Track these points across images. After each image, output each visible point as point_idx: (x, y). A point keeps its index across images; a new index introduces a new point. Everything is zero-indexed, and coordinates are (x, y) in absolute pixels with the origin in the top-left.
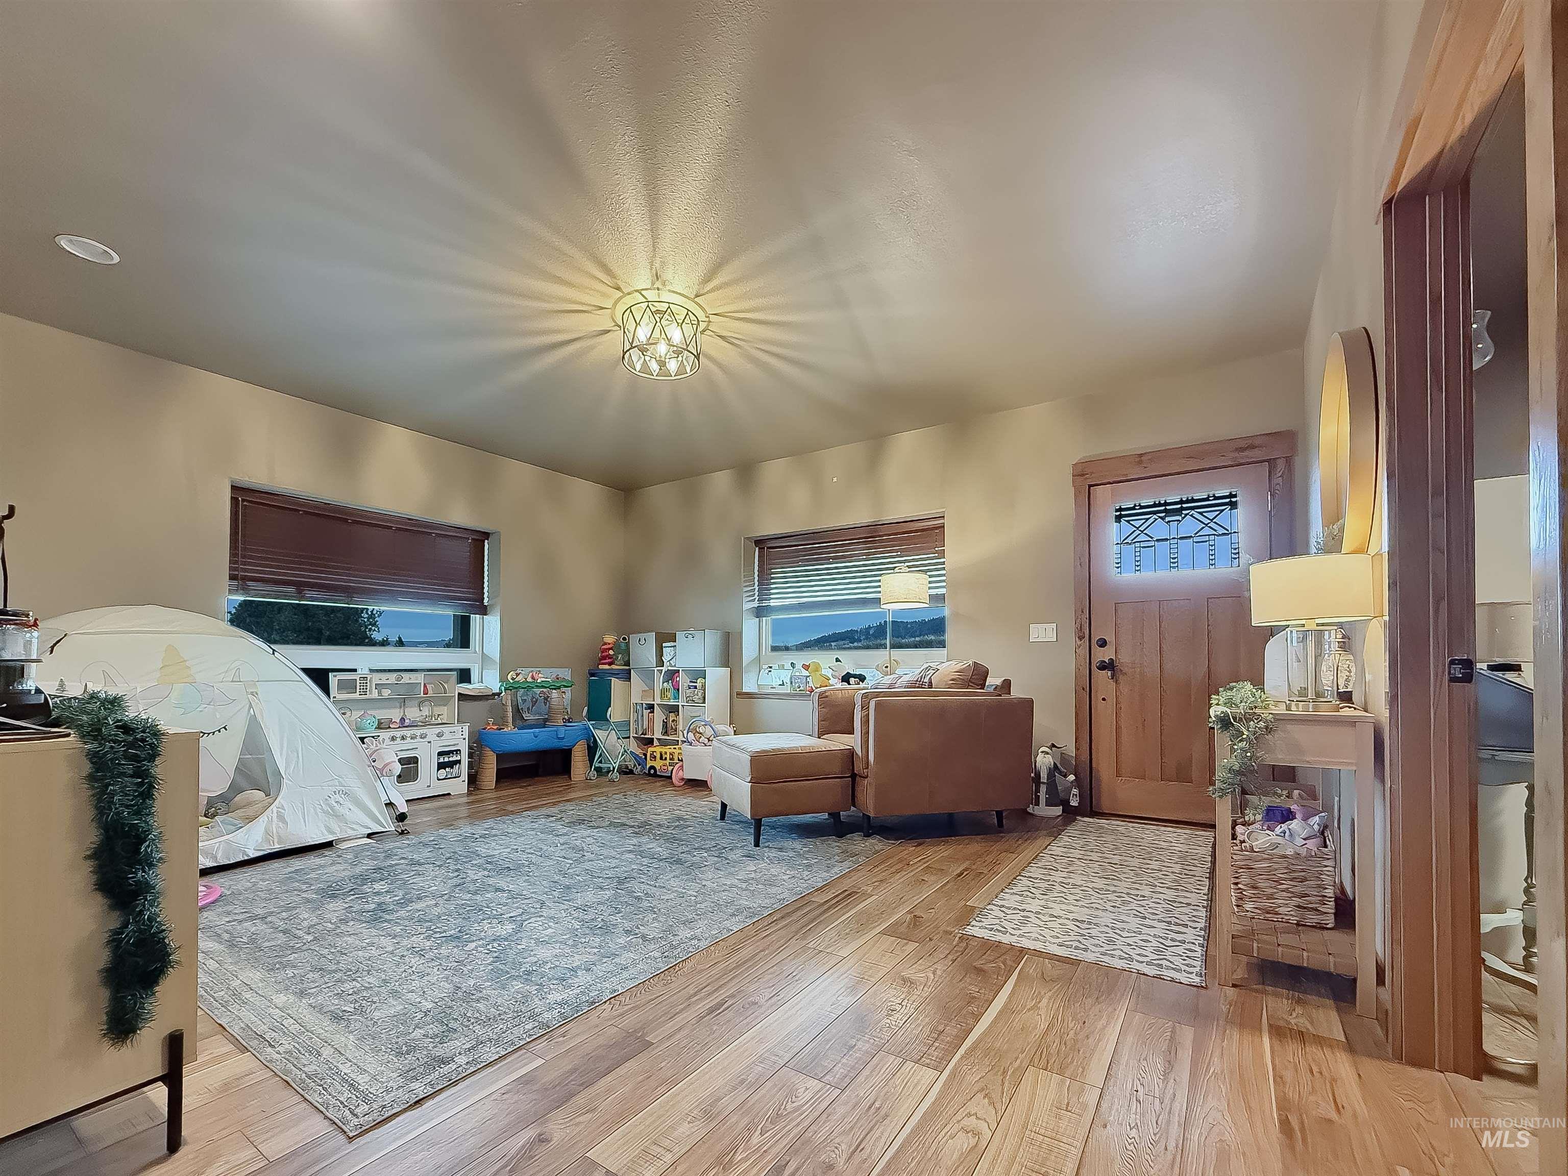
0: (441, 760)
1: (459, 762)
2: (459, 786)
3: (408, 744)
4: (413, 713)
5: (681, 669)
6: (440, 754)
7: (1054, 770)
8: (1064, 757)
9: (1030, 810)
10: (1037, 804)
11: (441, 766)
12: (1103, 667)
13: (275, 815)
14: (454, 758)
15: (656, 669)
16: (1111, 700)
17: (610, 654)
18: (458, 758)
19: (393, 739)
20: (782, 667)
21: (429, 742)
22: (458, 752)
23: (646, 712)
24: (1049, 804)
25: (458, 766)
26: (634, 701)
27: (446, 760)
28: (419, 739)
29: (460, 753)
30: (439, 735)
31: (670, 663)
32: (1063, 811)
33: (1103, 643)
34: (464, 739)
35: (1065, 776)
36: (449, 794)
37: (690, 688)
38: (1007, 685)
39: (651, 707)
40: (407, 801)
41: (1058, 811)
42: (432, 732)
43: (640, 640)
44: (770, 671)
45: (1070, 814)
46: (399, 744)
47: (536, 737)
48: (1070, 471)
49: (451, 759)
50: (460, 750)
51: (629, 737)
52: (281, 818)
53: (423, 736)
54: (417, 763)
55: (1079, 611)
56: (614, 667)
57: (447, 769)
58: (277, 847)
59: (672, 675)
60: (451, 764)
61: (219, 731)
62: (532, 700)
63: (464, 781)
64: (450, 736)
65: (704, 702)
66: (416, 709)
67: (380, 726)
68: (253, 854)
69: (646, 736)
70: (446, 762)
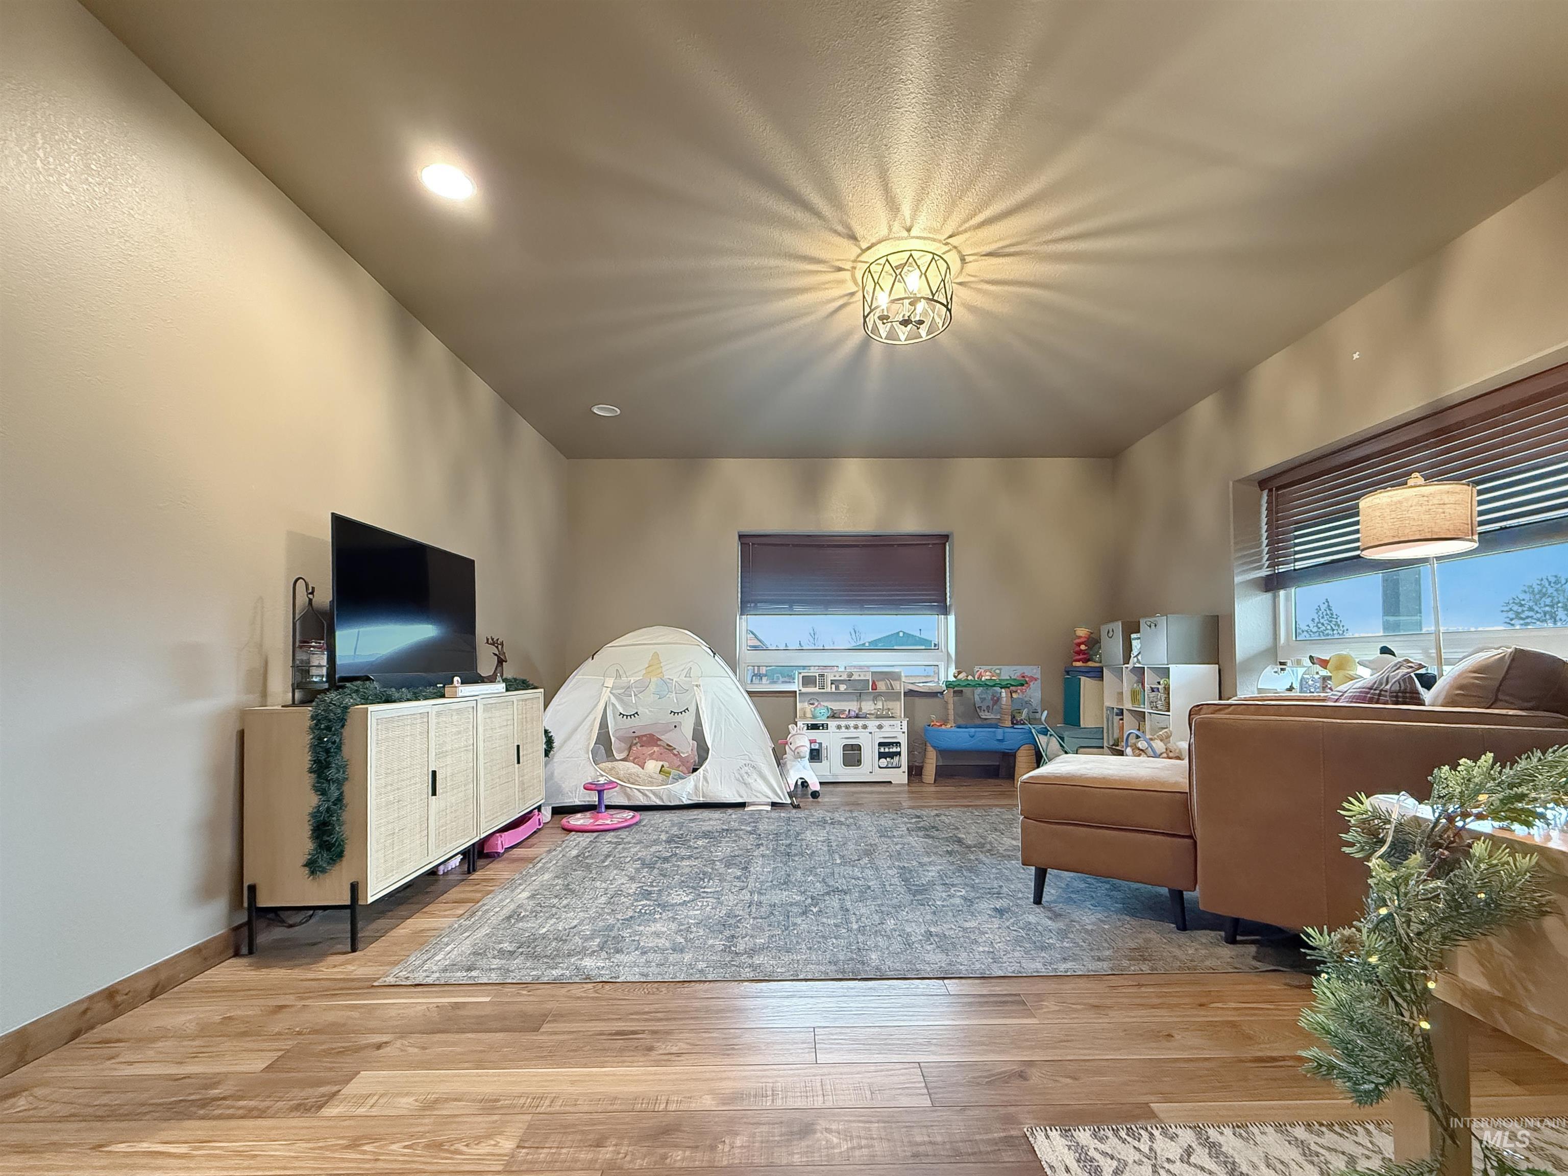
0: (882, 750)
1: (899, 754)
2: (900, 776)
3: (852, 733)
4: (868, 706)
5: (1146, 667)
6: (880, 744)
11: (882, 755)
13: (701, 776)
14: (894, 750)
15: (1124, 666)
17: (1081, 650)
18: (898, 750)
19: (839, 727)
20: (1299, 663)
21: (871, 733)
22: (898, 744)
23: (1117, 718)
25: (898, 757)
26: (1107, 703)
27: (887, 750)
28: (860, 730)
29: (900, 746)
30: (880, 727)
31: (1138, 659)
34: (904, 733)
36: (890, 782)
37: (1153, 691)
39: (1121, 713)
40: (821, 783)
42: (872, 724)
43: (1108, 632)
44: (1282, 669)
46: (845, 733)
47: (972, 737)
49: (891, 750)
50: (899, 743)
51: (1103, 747)
52: (705, 779)
53: (865, 727)
54: (860, 750)
56: (1090, 664)
57: (888, 759)
58: (701, 800)
59: (1139, 672)
60: (892, 755)
61: (684, 711)
62: (992, 699)
63: (904, 772)
64: (889, 729)
65: (1168, 711)
66: (871, 703)
67: (834, 716)
68: (686, 801)
69: (1117, 748)
70: (887, 751)
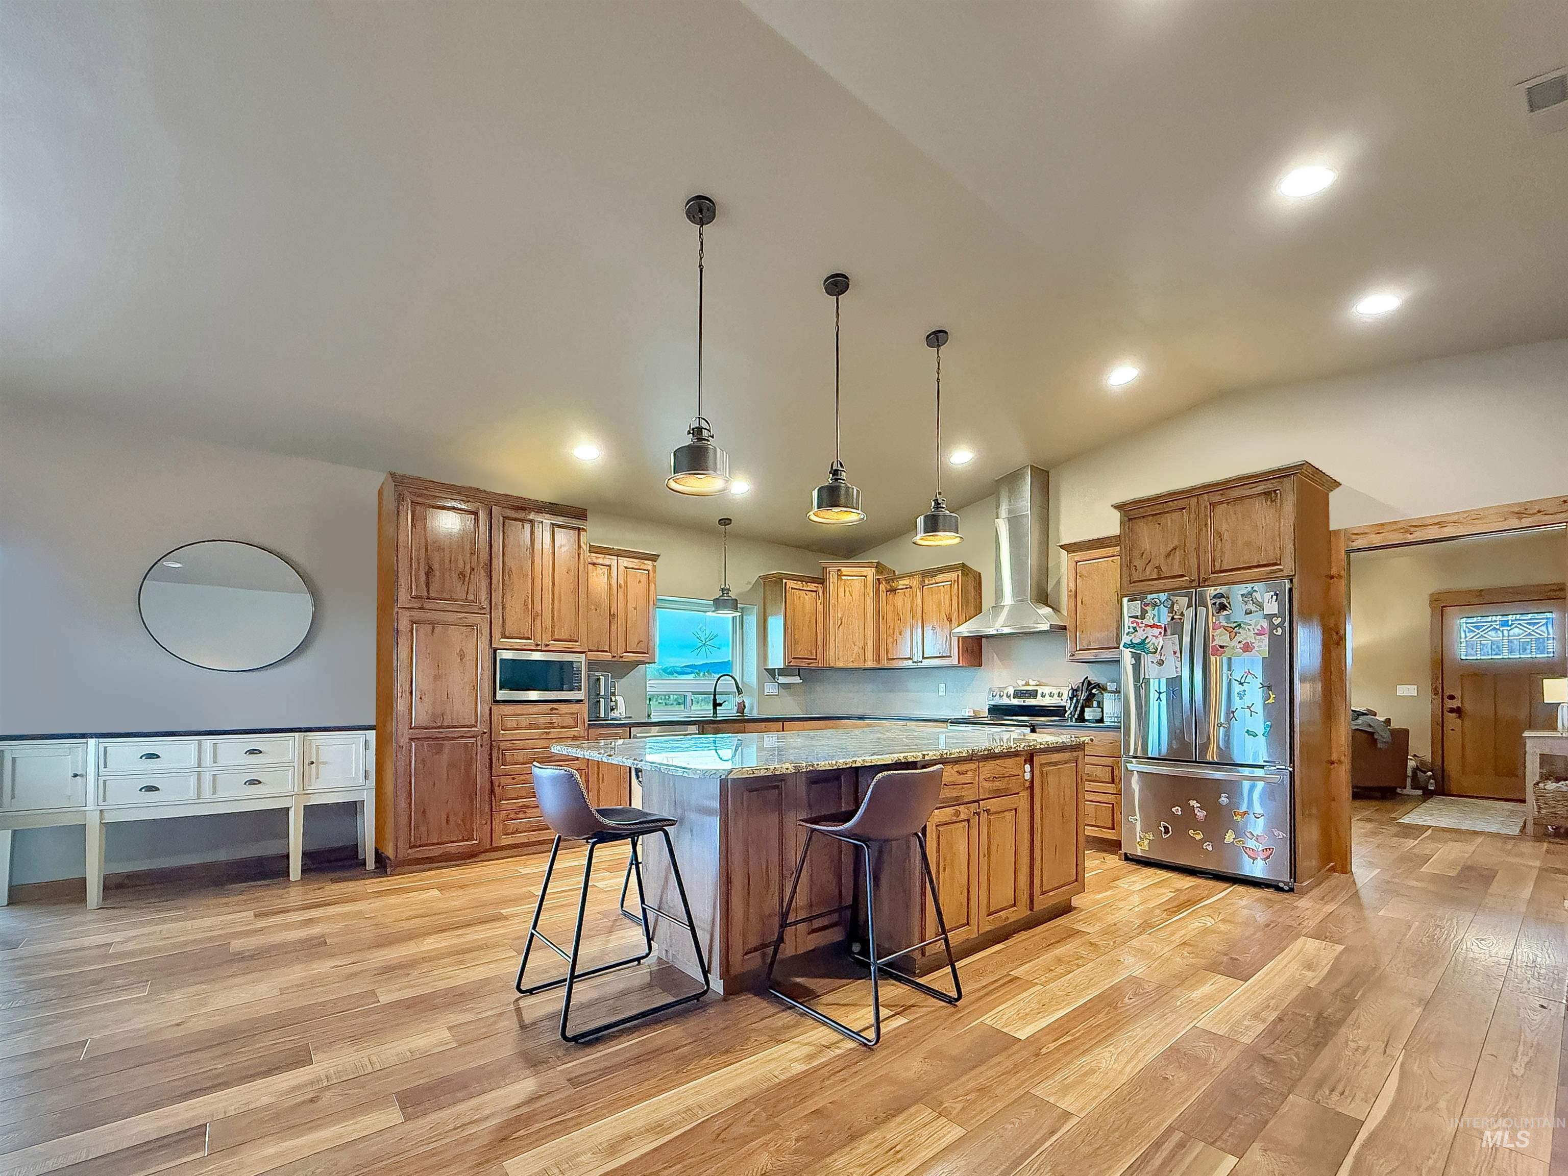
7: (1415, 770)
8: (1423, 763)
9: (1399, 790)
10: (1405, 788)
12: (1452, 711)
16: (1458, 730)
24: (1414, 787)
32: (1423, 792)
33: (1452, 697)
35: (1425, 772)
38: (1388, 721)
41: (1420, 792)
45: (1428, 795)
48: (1428, 597)
55: (1434, 679)
